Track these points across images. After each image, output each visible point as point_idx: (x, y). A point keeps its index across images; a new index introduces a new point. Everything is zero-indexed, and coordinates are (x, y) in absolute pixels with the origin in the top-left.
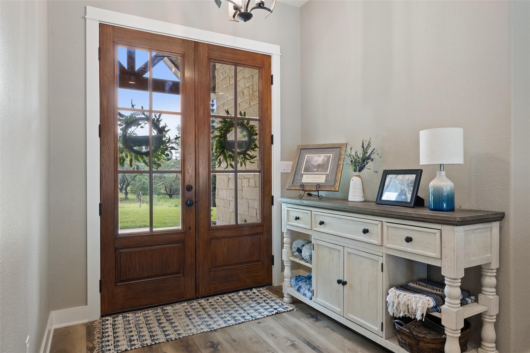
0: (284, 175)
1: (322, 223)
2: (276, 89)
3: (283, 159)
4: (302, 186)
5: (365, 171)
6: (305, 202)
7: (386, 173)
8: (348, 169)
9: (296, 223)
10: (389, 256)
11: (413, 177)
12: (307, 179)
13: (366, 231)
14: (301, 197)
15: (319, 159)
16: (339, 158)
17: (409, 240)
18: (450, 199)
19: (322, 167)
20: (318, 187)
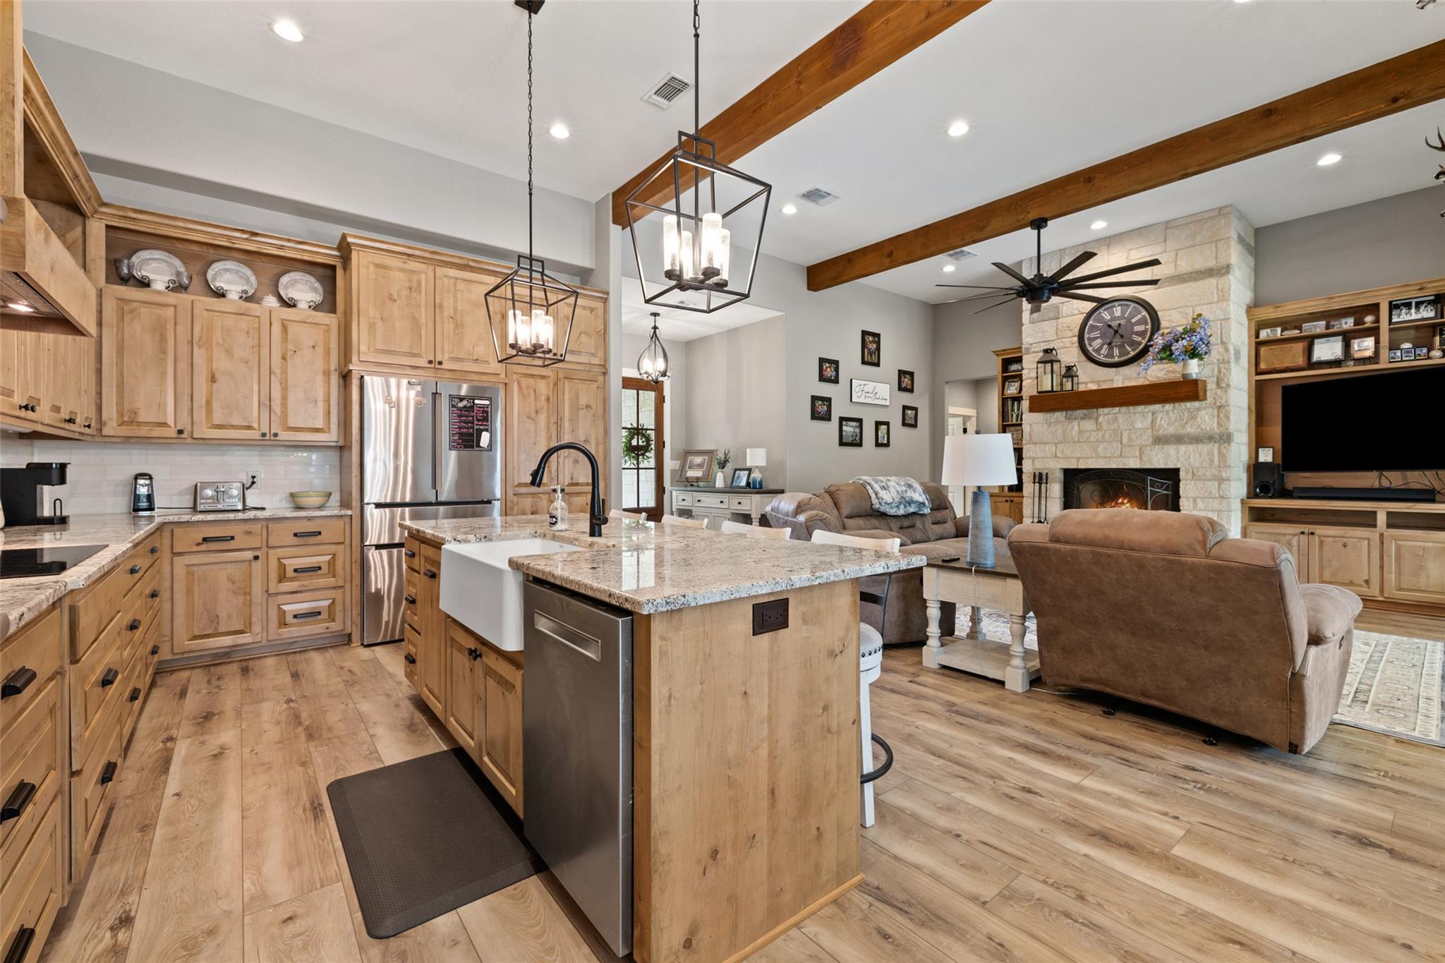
0: (673, 471)
1: (699, 501)
2: (667, 407)
3: (672, 459)
4: (687, 478)
5: (726, 468)
6: (688, 489)
7: (736, 470)
8: (716, 467)
9: (683, 503)
10: (733, 513)
11: (747, 472)
12: (691, 474)
13: (722, 502)
14: (686, 486)
15: (698, 460)
16: (711, 461)
17: (739, 503)
18: (761, 483)
19: (700, 466)
20: (698, 479)
